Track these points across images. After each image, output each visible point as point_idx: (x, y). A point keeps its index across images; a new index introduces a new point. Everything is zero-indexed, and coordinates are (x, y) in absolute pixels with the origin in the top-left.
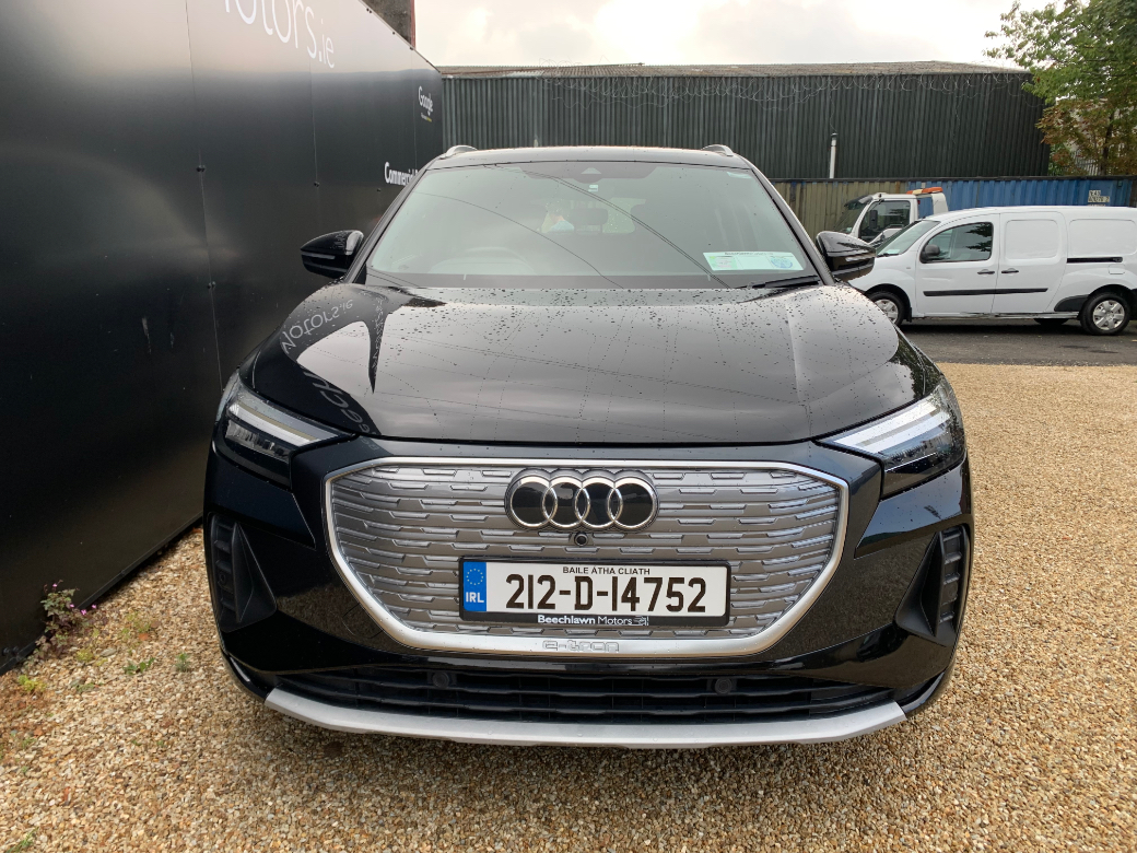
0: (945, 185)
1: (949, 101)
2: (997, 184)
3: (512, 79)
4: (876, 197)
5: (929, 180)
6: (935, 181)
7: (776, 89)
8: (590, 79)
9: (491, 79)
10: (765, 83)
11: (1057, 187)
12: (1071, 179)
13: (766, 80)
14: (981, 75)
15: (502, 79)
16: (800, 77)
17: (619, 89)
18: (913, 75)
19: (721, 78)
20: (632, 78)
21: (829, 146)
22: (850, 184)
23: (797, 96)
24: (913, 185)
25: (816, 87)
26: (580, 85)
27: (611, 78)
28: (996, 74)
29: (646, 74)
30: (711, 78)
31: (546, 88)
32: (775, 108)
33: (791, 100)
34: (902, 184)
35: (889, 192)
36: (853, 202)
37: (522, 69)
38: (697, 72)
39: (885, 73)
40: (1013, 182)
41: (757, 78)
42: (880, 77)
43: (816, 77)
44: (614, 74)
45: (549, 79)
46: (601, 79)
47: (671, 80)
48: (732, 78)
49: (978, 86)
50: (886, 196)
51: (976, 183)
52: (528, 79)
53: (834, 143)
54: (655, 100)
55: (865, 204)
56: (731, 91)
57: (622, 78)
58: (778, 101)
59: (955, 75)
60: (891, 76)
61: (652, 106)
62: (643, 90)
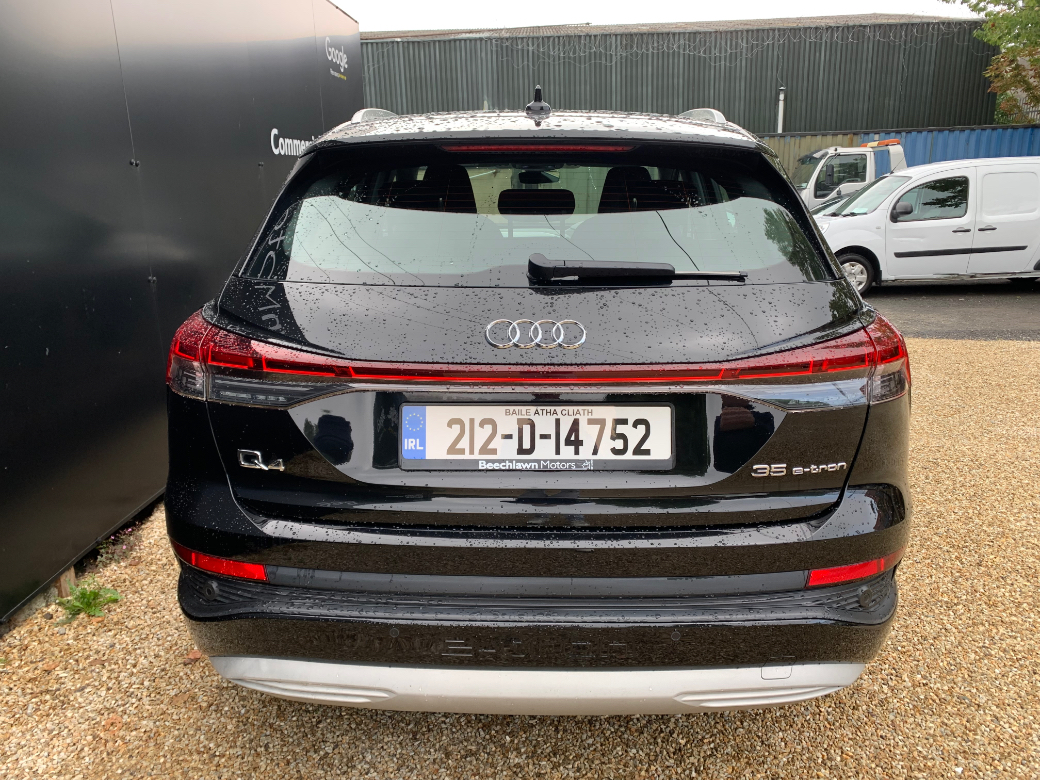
0: (899, 136)
1: (897, 50)
2: (951, 134)
3: (460, 40)
4: (831, 151)
5: (883, 132)
6: (888, 133)
7: (723, 43)
8: (538, 38)
9: (439, 41)
10: (713, 38)
11: (1012, 136)
12: (1026, 127)
13: (713, 35)
14: (928, 24)
15: (450, 41)
16: (747, 31)
17: (567, 47)
18: (861, 26)
19: (668, 34)
20: (580, 37)
21: (778, 100)
22: (803, 139)
23: (744, 50)
24: (866, 137)
25: (763, 41)
26: (528, 45)
27: (559, 37)
28: (943, 23)
29: (593, 32)
30: (658, 34)
31: (494, 49)
32: (722, 63)
33: (739, 54)
34: (855, 137)
35: (843, 146)
36: (807, 157)
37: (471, 32)
38: (644, 29)
39: (833, 25)
40: (967, 132)
41: (705, 33)
42: (827, 29)
43: (763, 30)
44: (562, 33)
45: (497, 39)
46: (549, 38)
47: (619, 38)
48: (679, 34)
49: (925, 35)
50: (841, 150)
51: (930, 134)
52: (476, 40)
53: (782, 97)
54: (603, 59)
55: (821, 158)
56: (679, 47)
57: (569, 37)
58: (725, 57)
59: (902, 25)
60: (838, 27)
61: (600, 64)
62: (590, 48)
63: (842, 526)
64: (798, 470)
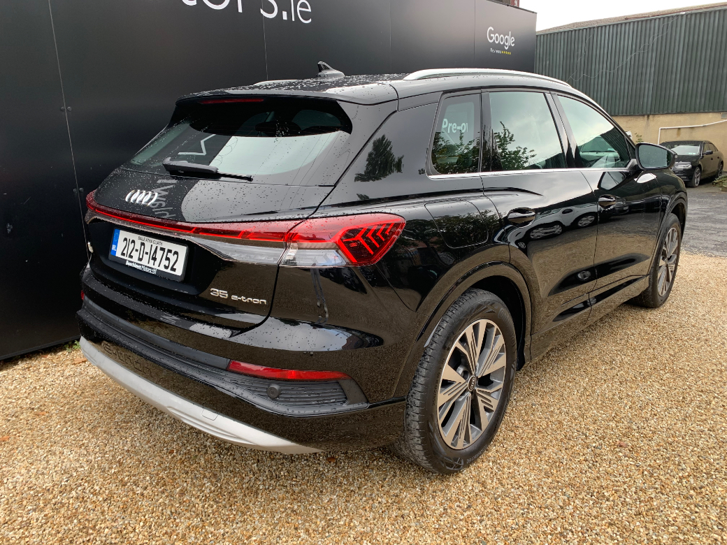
63: (251, 338)
64: (235, 297)
